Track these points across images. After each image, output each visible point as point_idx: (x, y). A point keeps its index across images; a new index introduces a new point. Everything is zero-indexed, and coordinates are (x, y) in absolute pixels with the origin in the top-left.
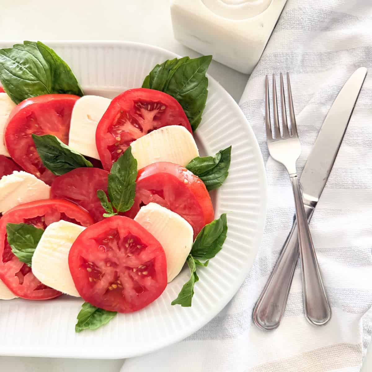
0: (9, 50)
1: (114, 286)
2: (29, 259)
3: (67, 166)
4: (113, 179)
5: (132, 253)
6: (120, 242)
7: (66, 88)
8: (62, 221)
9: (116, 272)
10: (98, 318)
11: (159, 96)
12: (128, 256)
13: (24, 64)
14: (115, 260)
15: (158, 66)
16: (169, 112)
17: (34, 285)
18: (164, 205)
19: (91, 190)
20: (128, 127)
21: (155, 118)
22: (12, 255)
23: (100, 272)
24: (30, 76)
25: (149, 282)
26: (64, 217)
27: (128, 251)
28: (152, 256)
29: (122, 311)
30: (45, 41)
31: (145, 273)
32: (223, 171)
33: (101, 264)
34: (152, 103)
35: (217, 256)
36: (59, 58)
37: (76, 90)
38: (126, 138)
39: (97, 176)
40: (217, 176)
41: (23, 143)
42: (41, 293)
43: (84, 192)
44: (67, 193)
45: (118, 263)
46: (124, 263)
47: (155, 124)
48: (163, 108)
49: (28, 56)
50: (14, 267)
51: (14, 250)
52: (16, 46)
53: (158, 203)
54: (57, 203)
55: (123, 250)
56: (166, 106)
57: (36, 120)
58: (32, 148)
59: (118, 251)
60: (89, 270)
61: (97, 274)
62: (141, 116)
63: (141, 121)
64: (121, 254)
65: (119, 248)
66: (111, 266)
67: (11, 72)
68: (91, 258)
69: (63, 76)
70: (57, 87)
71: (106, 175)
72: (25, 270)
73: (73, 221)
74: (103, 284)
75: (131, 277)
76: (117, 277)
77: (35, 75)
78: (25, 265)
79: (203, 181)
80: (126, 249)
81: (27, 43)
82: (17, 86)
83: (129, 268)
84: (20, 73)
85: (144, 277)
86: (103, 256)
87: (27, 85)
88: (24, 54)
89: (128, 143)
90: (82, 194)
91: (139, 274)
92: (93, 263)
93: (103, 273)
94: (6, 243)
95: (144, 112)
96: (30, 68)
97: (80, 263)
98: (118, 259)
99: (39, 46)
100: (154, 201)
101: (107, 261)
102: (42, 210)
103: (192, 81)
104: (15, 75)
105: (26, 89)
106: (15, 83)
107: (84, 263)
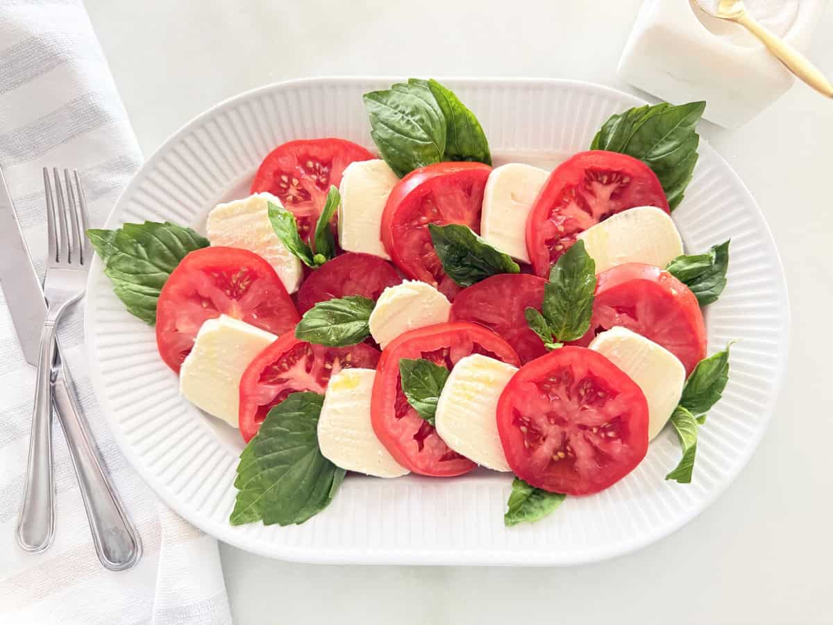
0: (387, 93)
1: (561, 454)
2: (431, 413)
3: (475, 272)
4: (553, 290)
5: (590, 403)
6: (573, 387)
7: (466, 151)
8: (477, 355)
9: (564, 434)
10: (536, 504)
11: (623, 162)
12: (584, 409)
13: (412, 114)
14: (562, 414)
15: (615, 117)
16: (636, 186)
17: (438, 453)
18: (637, 330)
19: (516, 309)
20: (573, 211)
21: (613, 196)
22: (408, 406)
23: (539, 433)
24: (421, 133)
25: (618, 448)
26: (477, 349)
27: (583, 400)
28: (625, 408)
29: (575, 493)
30: (440, 79)
31: (611, 434)
32: (717, 277)
33: (542, 421)
34: (609, 173)
35: (713, 408)
36: (460, 105)
37: (481, 155)
38: (571, 228)
39: (526, 287)
40: (710, 284)
41: (415, 237)
42: (448, 466)
43: (504, 312)
44: (477, 314)
45: (567, 419)
46: (577, 419)
47: (613, 205)
48: (626, 180)
49: (418, 101)
50: (410, 426)
51: (410, 400)
52: (397, 86)
53: (625, 326)
54: (468, 328)
55: (575, 399)
56: (632, 178)
57: (434, 202)
58: (427, 245)
59: (567, 400)
60: (524, 429)
61: (535, 436)
62: (592, 193)
63: (592, 202)
64: (573, 405)
65: (570, 398)
66: (555, 423)
67: (393, 128)
68: (527, 411)
69: (464, 133)
70: (453, 150)
71: (542, 283)
72: (426, 430)
73: (492, 355)
74: (545, 450)
75: (588, 441)
76: (565, 442)
77: (428, 131)
78: (425, 424)
79: (694, 291)
80: (580, 397)
81: (413, 82)
82: (401, 150)
83: (583, 427)
84: (408, 128)
85: (608, 439)
86: (545, 408)
87: (417, 147)
88: (411, 99)
89: (570, 235)
90: (501, 315)
91: (603, 435)
92: (530, 418)
93: (545, 434)
94: (398, 388)
95: (596, 186)
96: (422, 120)
97: (512, 418)
98: (568, 413)
99: (431, 86)
100: (621, 324)
101: (550, 415)
102: (448, 339)
103: (668, 140)
104: (399, 131)
105: (415, 153)
106: (398, 143)
107: (517, 419)
